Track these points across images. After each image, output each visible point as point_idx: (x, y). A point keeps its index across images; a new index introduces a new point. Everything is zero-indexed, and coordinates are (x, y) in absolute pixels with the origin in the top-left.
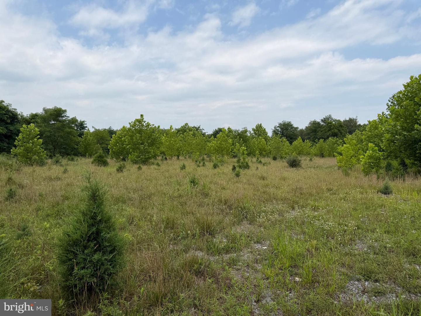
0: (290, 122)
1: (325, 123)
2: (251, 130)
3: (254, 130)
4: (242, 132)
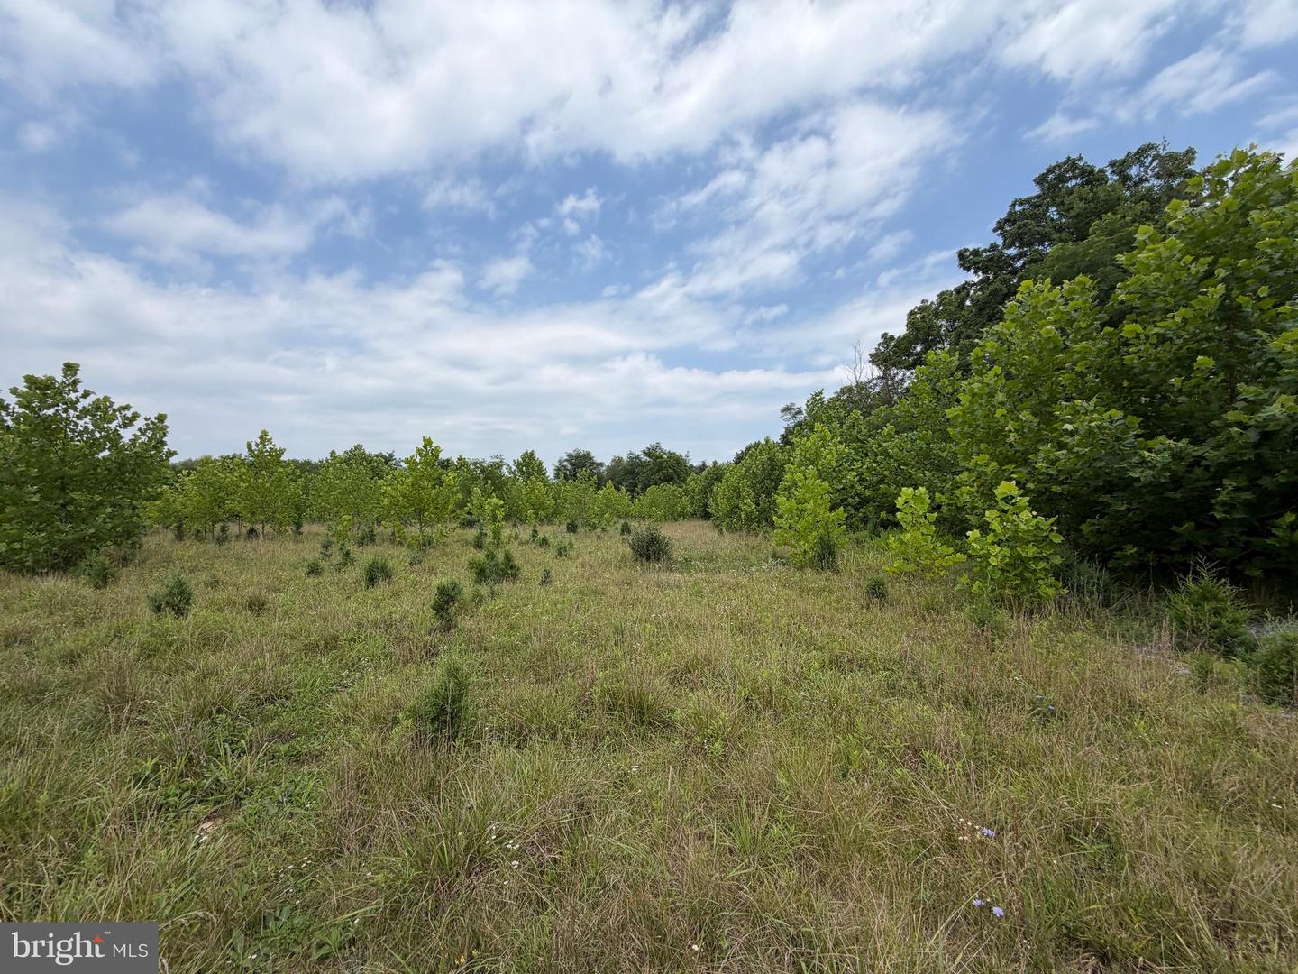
0: (588, 452)
1: (649, 457)
2: (512, 464)
3: (518, 464)
4: (491, 465)
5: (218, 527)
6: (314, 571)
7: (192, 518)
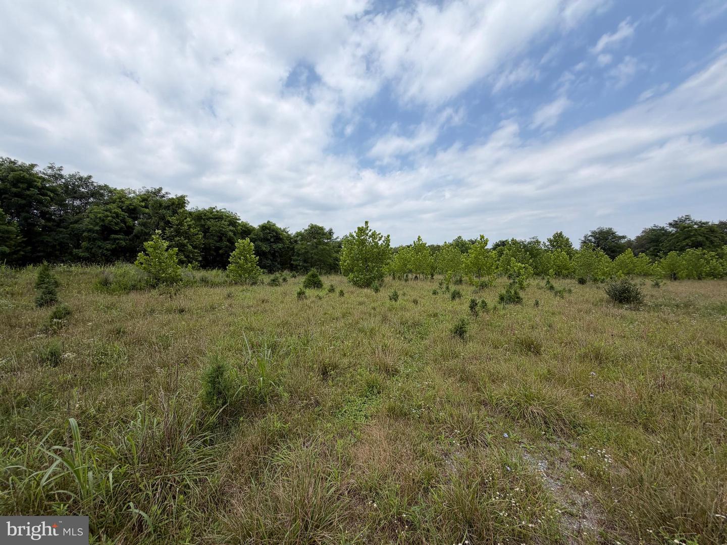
0: (611, 228)
1: (678, 228)
2: (546, 241)
3: (550, 241)
4: (530, 244)
5: (405, 275)
6: (435, 293)
7: (397, 271)
